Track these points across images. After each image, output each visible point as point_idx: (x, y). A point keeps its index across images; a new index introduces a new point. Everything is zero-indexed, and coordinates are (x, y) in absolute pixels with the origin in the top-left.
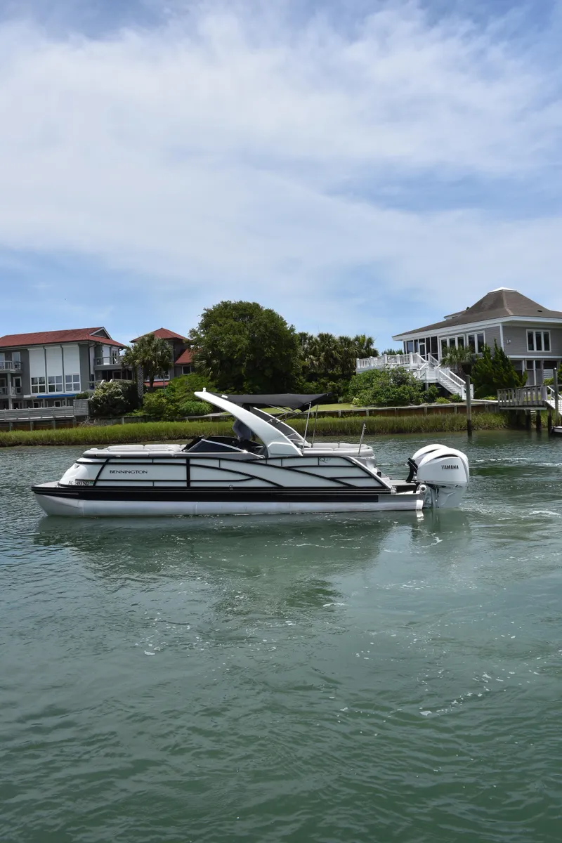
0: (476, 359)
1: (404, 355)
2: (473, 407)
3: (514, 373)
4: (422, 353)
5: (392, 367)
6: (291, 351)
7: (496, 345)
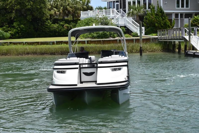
0: (147, 13)
1: (107, 10)
2: (143, 40)
3: (167, 21)
4: (117, 9)
5: (100, 16)
6: (42, 5)
7: (158, 4)
